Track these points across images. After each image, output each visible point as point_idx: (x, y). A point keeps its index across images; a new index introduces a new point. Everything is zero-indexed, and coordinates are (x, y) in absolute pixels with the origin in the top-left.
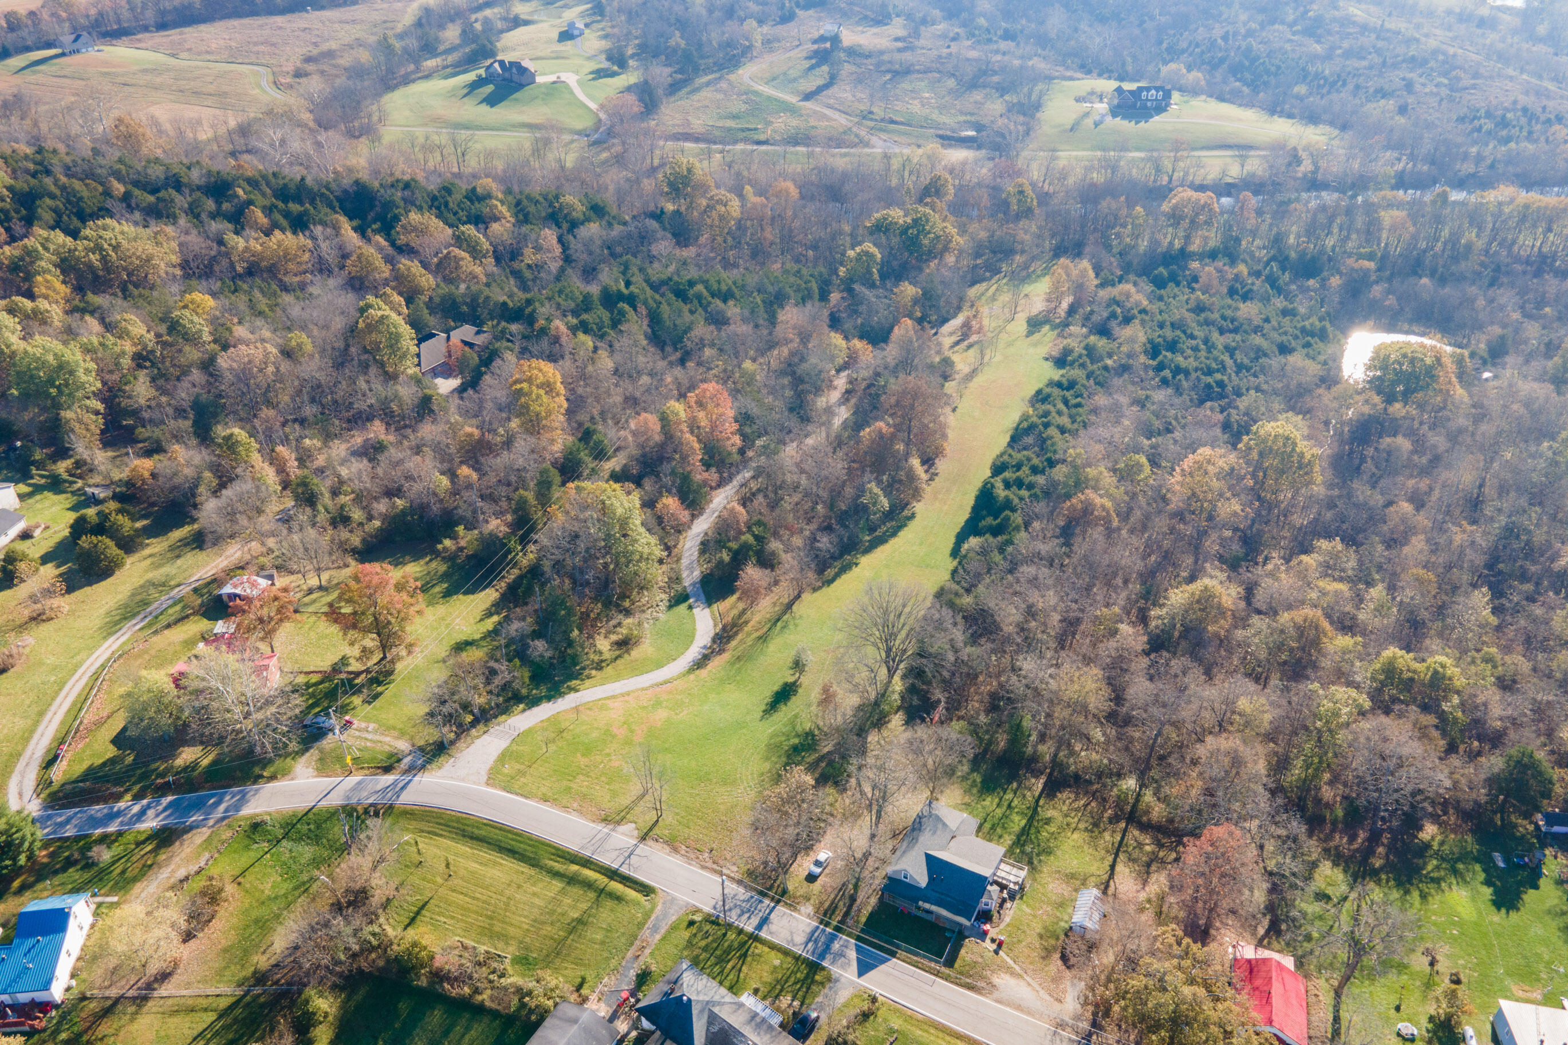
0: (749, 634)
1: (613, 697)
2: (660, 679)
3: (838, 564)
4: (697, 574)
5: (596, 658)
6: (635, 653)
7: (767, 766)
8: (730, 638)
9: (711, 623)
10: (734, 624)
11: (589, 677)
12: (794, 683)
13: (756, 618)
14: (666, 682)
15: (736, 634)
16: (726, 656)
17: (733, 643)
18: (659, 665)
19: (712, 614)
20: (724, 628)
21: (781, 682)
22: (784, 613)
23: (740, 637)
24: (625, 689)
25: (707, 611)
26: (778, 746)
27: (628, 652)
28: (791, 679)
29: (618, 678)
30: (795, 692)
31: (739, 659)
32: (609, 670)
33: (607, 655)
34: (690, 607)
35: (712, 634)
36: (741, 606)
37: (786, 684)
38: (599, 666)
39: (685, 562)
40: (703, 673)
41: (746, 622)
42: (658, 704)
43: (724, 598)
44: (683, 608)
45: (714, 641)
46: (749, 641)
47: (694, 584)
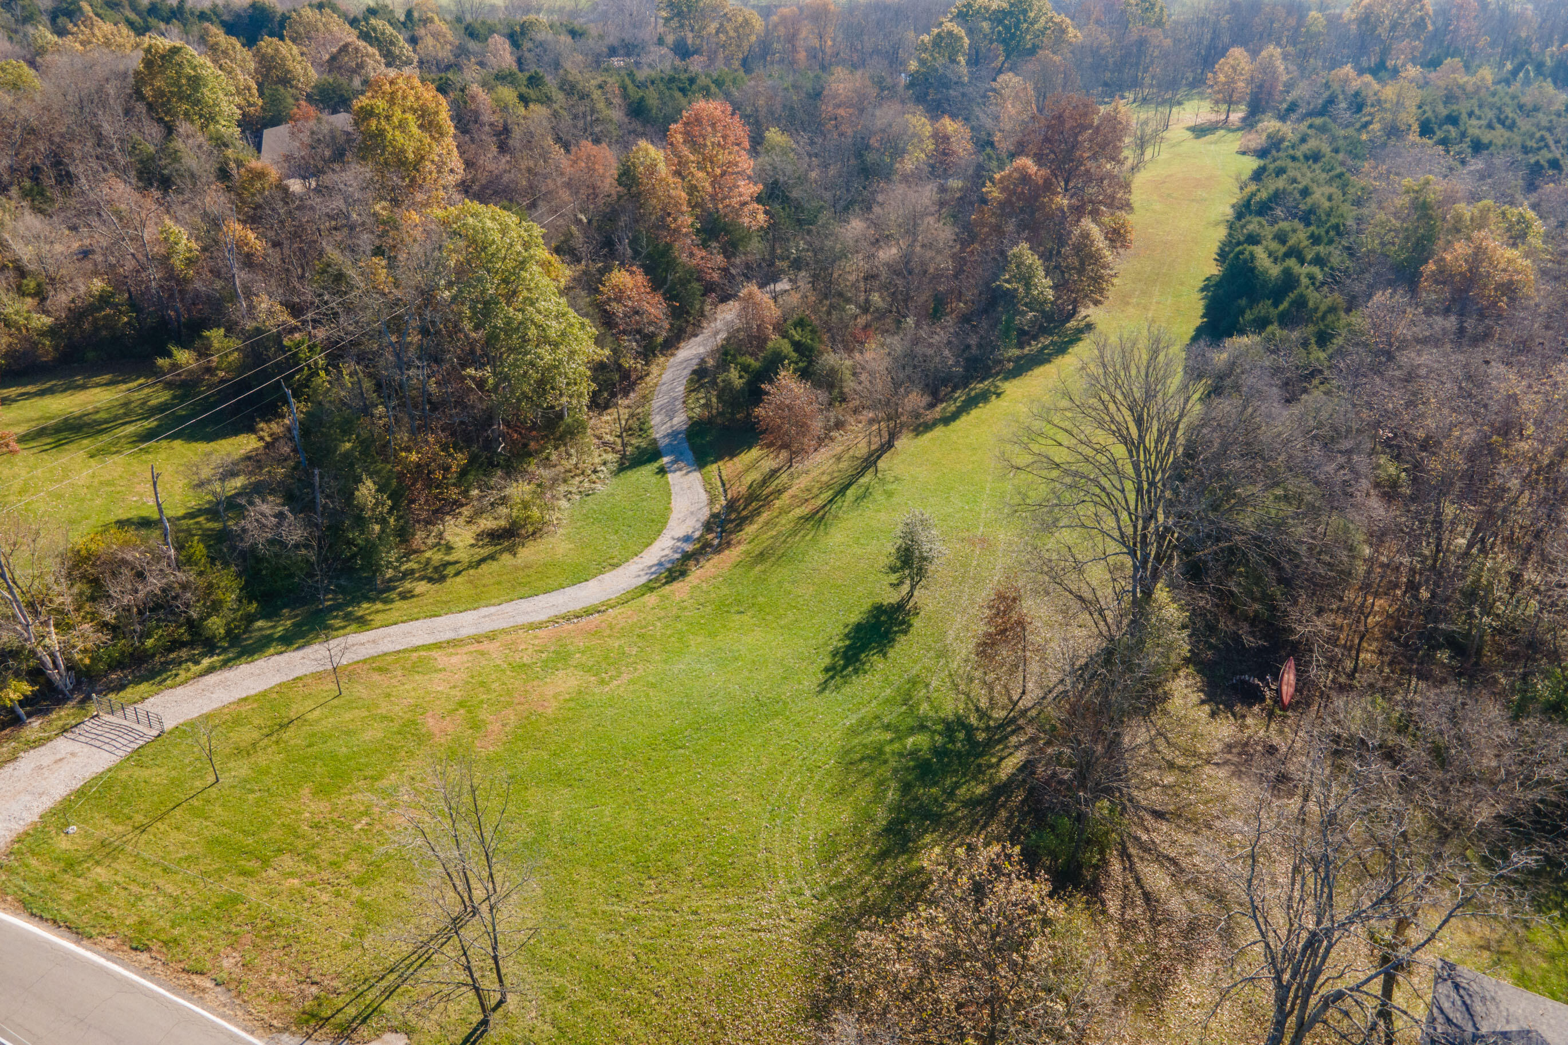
0: (783, 512)
1: (454, 643)
2: (577, 606)
3: (960, 396)
4: (680, 420)
5: (437, 557)
6: (528, 553)
7: (844, 816)
8: (741, 522)
9: (704, 497)
10: (752, 496)
11: (405, 596)
12: (900, 607)
13: (803, 482)
14: (588, 612)
15: (757, 512)
16: (733, 554)
17: (750, 529)
18: (579, 576)
19: (707, 484)
20: (731, 505)
21: (867, 605)
22: (861, 473)
23: (765, 516)
24: (487, 626)
25: (696, 476)
26: (876, 756)
27: (512, 551)
28: (891, 597)
29: (474, 602)
30: (905, 627)
31: (762, 557)
32: (457, 585)
33: (462, 554)
34: (662, 471)
35: (705, 514)
36: (768, 464)
37: (879, 610)
38: (438, 575)
39: (658, 402)
40: (680, 589)
41: (779, 492)
42: (561, 657)
43: (732, 455)
44: (646, 473)
45: (708, 527)
46: (786, 522)
47: (674, 434)
